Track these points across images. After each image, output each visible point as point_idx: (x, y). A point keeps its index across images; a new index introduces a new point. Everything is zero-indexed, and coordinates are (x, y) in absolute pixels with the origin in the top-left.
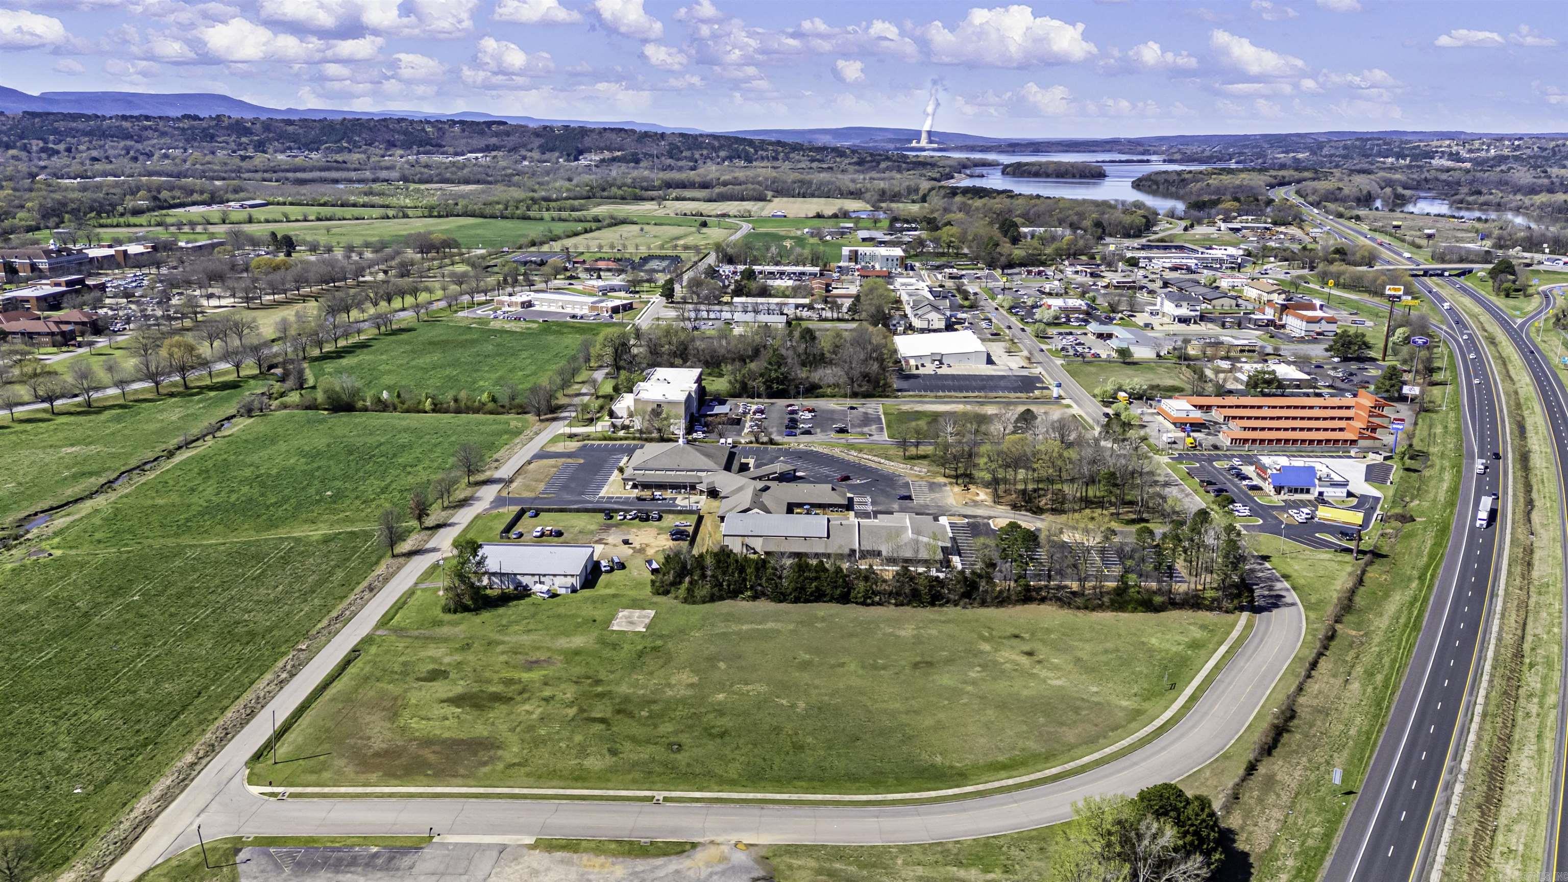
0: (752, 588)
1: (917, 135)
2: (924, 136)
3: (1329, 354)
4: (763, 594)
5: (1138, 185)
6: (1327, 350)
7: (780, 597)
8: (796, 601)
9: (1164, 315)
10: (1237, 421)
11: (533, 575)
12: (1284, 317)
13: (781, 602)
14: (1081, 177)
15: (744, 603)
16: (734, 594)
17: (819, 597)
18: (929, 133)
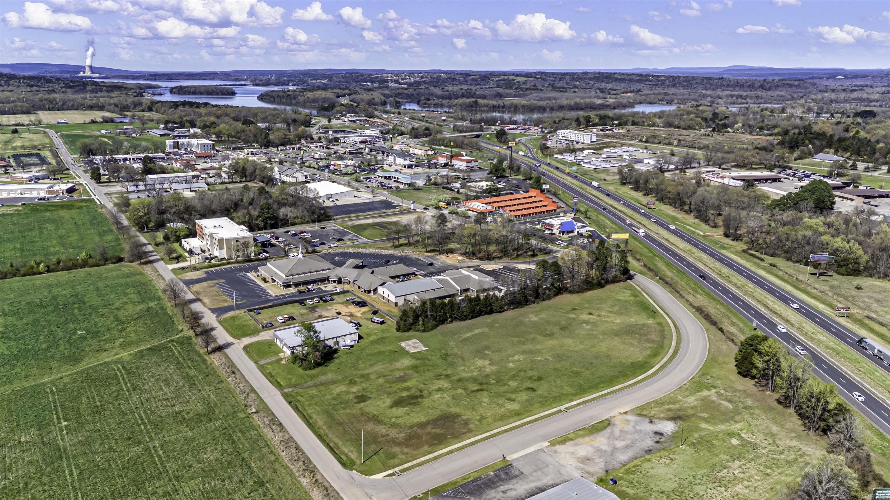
0: (451, 317)
1: (82, 68)
2: (87, 69)
3: (491, 175)
4: (456, 318)
5: (262, 98)
6: (488, 174)
7: (464, 318)
8: (472, 318)
9: (396, 165)
10: (506, 208)
11: (333, 338)
12: (453, 161)
13: (465, 320)
14: (222, 94)
15: (449, 325)
16: (443, 322)
17: (480, 314)
18: (91, 67)
